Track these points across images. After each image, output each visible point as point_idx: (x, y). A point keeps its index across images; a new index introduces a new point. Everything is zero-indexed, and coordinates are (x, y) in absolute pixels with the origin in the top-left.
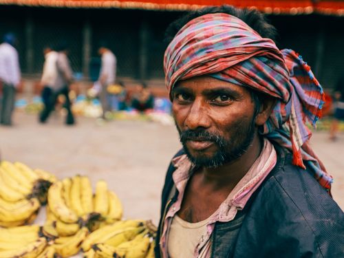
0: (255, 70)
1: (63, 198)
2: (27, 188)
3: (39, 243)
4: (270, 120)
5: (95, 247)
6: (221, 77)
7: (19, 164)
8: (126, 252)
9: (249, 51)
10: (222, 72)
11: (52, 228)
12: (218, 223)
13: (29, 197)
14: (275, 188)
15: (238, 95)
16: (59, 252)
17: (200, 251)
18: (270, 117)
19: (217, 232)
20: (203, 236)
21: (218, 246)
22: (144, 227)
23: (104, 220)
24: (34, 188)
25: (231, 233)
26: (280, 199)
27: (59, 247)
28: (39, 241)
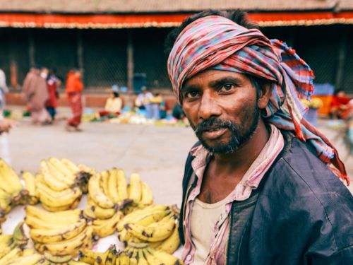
0: (250, 58)
1: (101, 187)
2: (71, 180)
3: (80, 223)
4: (270, 103)
5: (127, 227)
6: (222, 67)
7: (64, 160)
8: (154, 231)
9: (242, 40)
10: (222, 63)
11: (91, 211)
12: (235, 202)
13: (72, 187)
14: (284, 168)
15: (240, 81)
16: (98, 232)
17: (220, 228)
18: (270, 100)
19: (235, 210)
20: (221, 215)
21: (235, 222)
22: (171, 210)
23: (136, 206)
24: (77, 178)
25: (247, 210)
26: (290, 178)
27: (97, 228)
28: (79, 221)
